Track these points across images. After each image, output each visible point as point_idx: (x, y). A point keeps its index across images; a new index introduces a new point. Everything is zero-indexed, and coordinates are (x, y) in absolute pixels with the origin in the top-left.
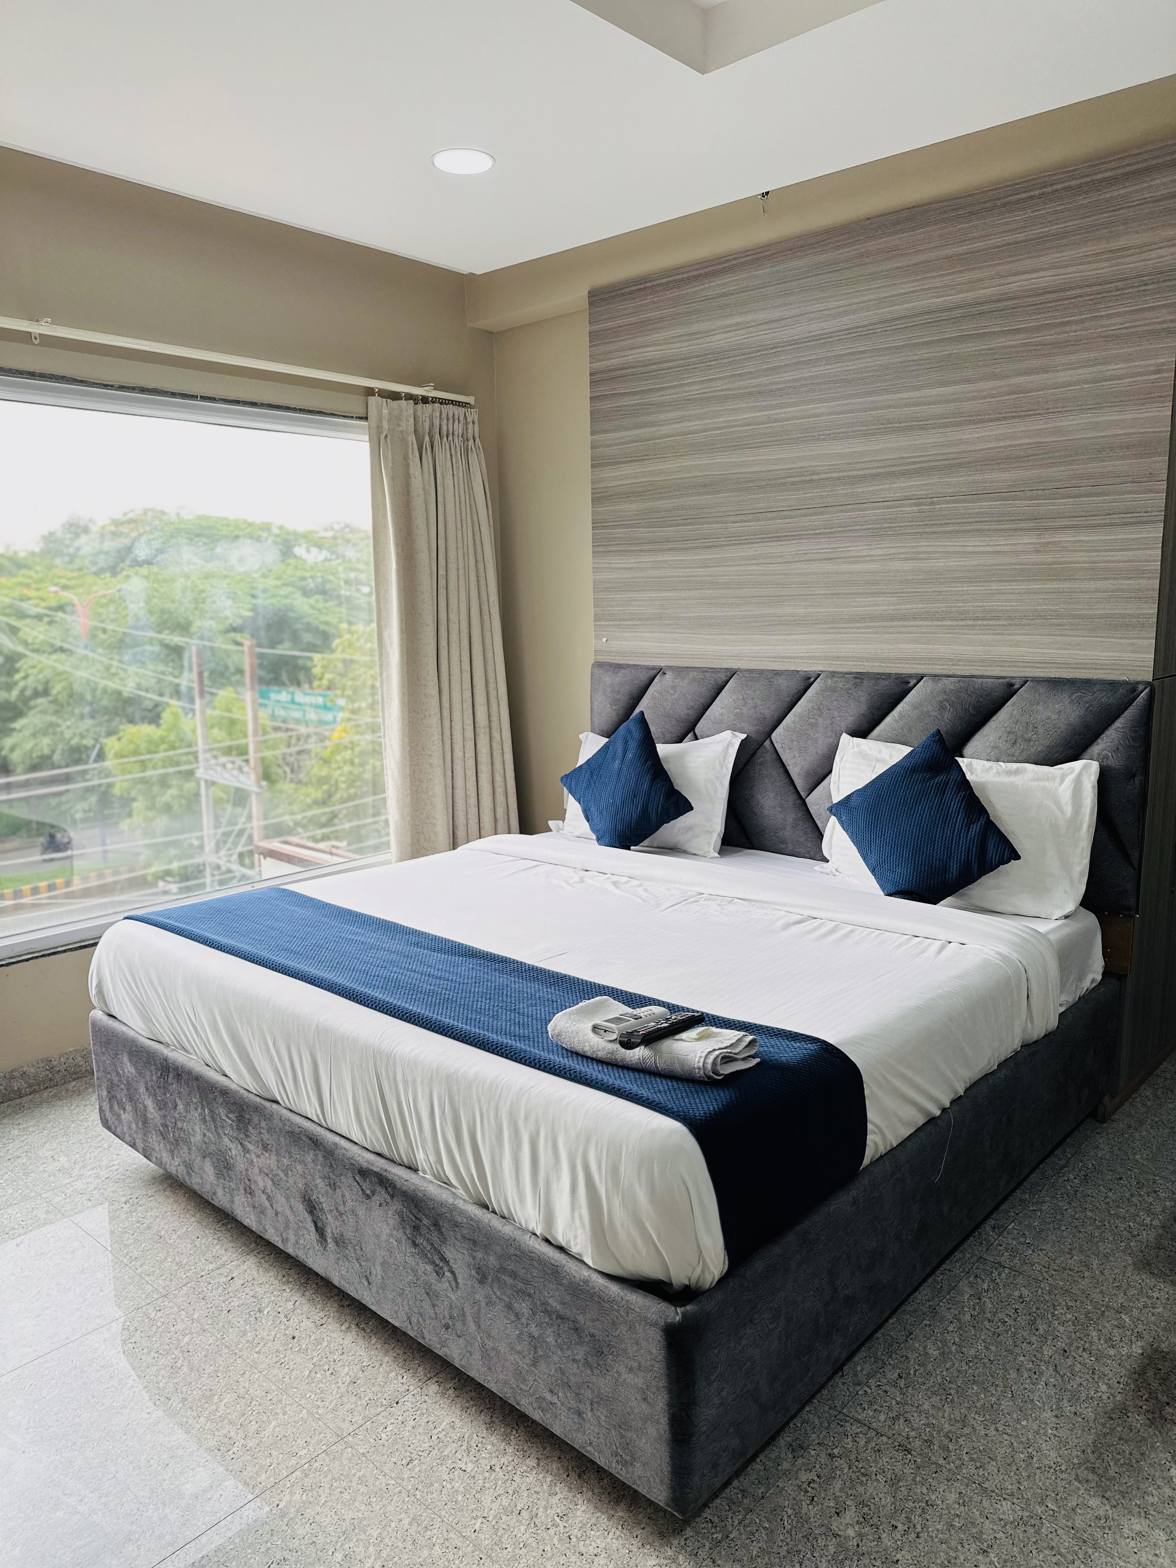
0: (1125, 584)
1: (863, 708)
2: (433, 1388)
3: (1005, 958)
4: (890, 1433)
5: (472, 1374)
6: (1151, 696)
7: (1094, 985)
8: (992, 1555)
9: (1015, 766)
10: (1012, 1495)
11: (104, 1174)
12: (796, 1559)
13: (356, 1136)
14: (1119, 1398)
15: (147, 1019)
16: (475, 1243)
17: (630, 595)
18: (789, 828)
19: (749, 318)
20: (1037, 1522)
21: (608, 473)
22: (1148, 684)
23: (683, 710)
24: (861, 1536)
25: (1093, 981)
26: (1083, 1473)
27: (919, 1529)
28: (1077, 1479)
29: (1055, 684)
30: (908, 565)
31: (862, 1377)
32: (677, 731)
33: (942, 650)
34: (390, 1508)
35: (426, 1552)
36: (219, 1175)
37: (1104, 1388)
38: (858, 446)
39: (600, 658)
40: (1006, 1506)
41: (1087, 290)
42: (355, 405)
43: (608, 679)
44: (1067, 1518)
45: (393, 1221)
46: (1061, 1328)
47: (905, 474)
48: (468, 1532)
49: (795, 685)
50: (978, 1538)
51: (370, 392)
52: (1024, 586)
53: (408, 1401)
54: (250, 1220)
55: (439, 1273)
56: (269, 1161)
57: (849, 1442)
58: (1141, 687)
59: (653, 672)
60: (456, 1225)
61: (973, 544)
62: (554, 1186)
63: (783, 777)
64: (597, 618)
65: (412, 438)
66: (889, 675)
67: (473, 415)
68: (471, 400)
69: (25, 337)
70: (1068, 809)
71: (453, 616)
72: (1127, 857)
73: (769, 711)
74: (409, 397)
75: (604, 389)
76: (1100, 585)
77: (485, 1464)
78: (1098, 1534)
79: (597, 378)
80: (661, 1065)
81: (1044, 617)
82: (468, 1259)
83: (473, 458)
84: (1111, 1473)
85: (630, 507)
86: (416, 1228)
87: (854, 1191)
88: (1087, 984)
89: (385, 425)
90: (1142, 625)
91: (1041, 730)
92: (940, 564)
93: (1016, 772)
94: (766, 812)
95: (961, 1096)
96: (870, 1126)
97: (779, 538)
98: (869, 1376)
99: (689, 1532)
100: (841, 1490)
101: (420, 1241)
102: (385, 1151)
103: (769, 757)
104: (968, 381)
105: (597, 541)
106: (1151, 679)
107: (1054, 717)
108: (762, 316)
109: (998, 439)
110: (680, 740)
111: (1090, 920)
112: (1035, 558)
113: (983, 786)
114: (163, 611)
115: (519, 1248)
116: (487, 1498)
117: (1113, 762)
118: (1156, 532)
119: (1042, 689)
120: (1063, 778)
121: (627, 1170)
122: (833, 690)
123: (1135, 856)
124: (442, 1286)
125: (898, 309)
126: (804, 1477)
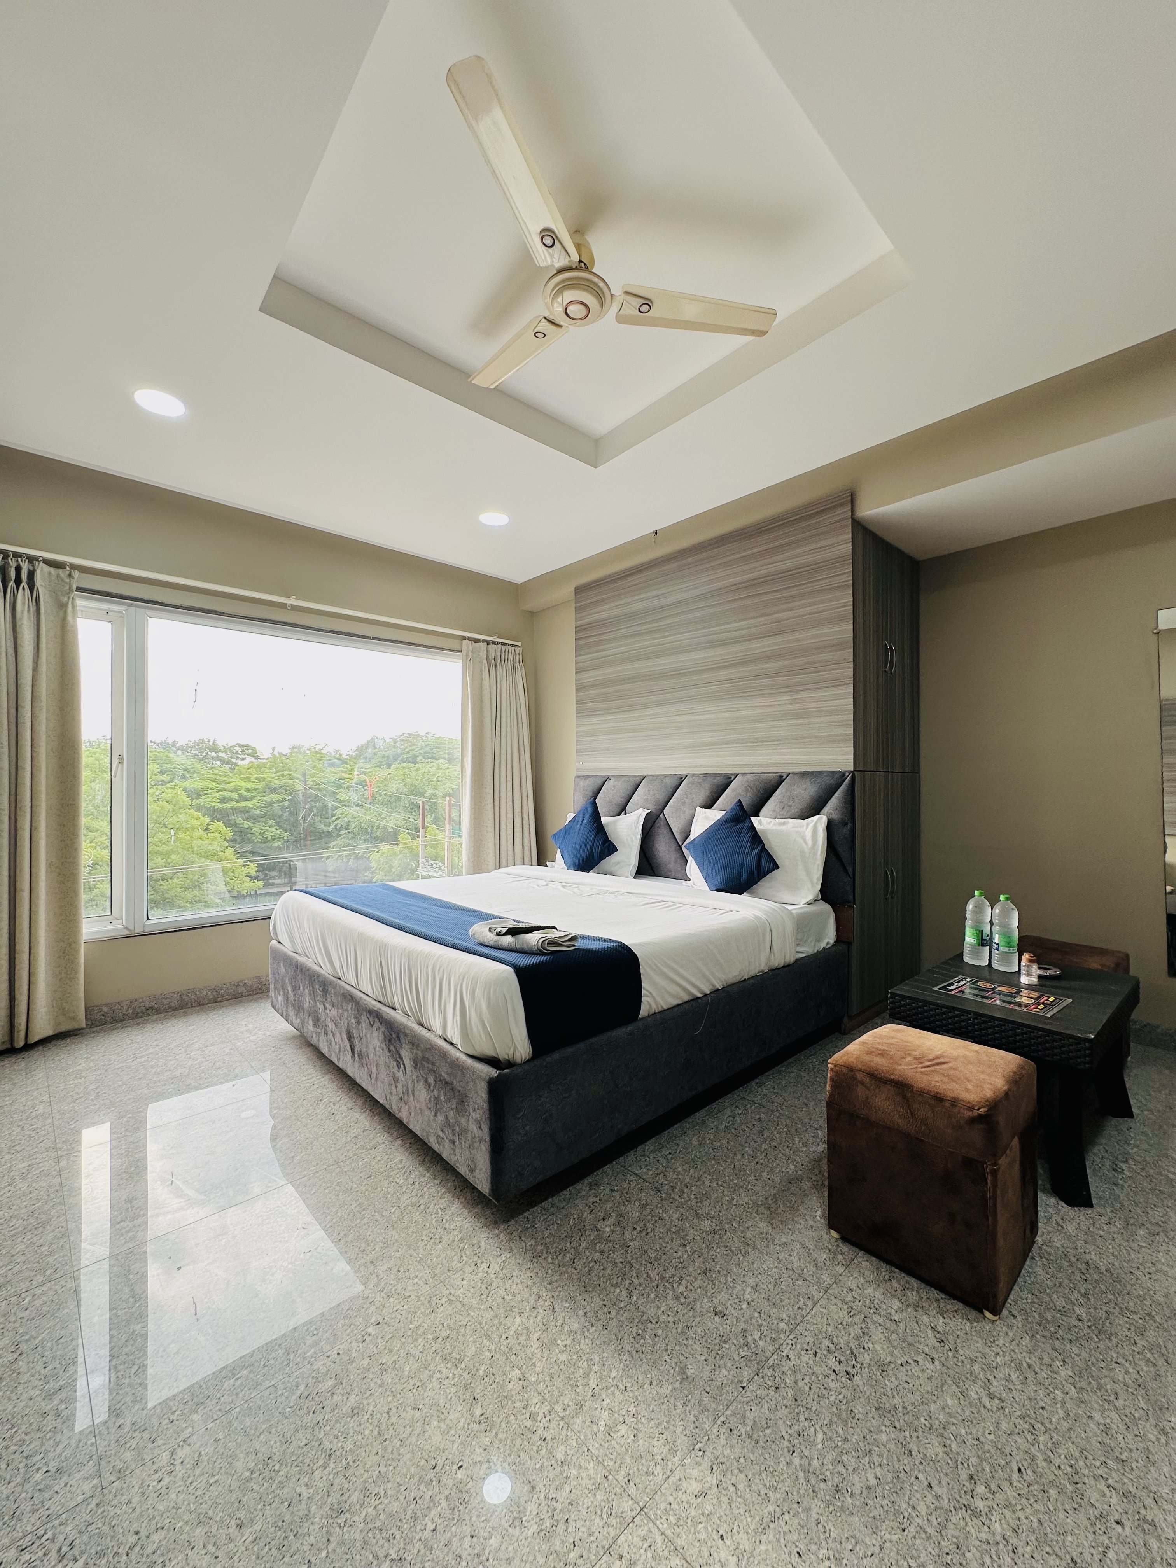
0: (836, 718)
1: (708, 793)
2: (399, 1142)
3: (757, 917)
4: (651, 1181)
5: (411, 1127)
6: (853, 779)
7: (829, 946)
8: (688, 1248)
9: (783, 820)
10: (713, 1217)
11: (268, 1033)
12: (569, 1241)
13: (370, 993)
14: (800, 1172)
15: (292, 941)
16: (413, 1045)
17: (593, 738)
18: (672, 863)
19: (649, 594)
20: (723, 1233)
21: (582, 676)
22: (850, 772)
23: (619, 800)
24: (613, 1231)
25: (828, 943)
26: (762, 1209)
27: (649, 1230)
28: (757, 1212)
29: (804, 775)
30: (728, 715)
31: (647, 1153)
32: (618, 810)
33: (746, 760)
34: (349, 1199)
35: (358, 1221)
36: (315, 1026)
37: (792, 1167)
38: (701, 655)
39: (579, 773)
40: (708, 1223)
41: (808, 568)
42: (456, 645)
43: (582, 783)
44: (742, 1232)
45: (381, 1037)
46: (778, 1136)
47: (726, 667)
48: (385, 1213)
49: (675, 782)
50: (683, 1238)
51: (464, 638)
52: (785, 723)
53: (381, 1148)
54: (325, 1051)
55: (399, 1067)
56: (334, 1012)
57: (626, 1185)
58: (847, 774)
59: (604, 779)
60: (406, 1035)
61: (759, 701)
62: (448, 1006)
63: (670, 833)
64: (578, 751)
65: (485, 661)
66: (720, 775)
67: (518, 651)
68: (519, 644)
69: (283, 606)
70: (810, 843)
71: (503, 752)
72: (846, 871)
73: (661, 797)
74: (484, 641)
75: (581, 635)
76: (823, 719)
77: (411, 1181)
78: (758, 1242)
79: (579, 629)
80: (518, 946)
81: (796, 739)
82: (410, 1055)
83: (518, 672)
84: (779, 1211)
85: (593, 692)
86: (390, 1041)
87: (630, 1028)
88: (823, 945)
89: (470, 653)
90: (846, 740)
91: (796, 800)
92: (743, 713)
93: (784, 824)
94: (661, 854)
95: (718, 990)
96: (643, 992)
97: (666, 704)
98: (652, 1152)
99: (512, 1222)
100: (611, 1208)
101: (392, 1048)
102: (382, 1000)
103: (662, 823)
104: (754, 618)
105: (578, 711)
106: (852, 769)
107: (803, 792)
108: (655, 593)
109: (769, 646)
110: (619, 815)
111: (826, 908)
112: (790, 707)
113: (764, 831)
114: (412, 785)
115: (431, 1045)
116: (404, 1198)
117: (835, 816)
118: (850, 689)
119: (796, 777)
120: (808, 825)
121: (478, 992)
122: (693, 783)
123: (850, 871)
124: (400, 1074)
125: (719, 584)
126: (591, 1200)
